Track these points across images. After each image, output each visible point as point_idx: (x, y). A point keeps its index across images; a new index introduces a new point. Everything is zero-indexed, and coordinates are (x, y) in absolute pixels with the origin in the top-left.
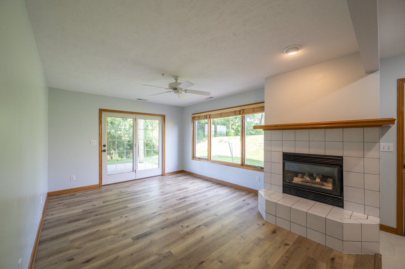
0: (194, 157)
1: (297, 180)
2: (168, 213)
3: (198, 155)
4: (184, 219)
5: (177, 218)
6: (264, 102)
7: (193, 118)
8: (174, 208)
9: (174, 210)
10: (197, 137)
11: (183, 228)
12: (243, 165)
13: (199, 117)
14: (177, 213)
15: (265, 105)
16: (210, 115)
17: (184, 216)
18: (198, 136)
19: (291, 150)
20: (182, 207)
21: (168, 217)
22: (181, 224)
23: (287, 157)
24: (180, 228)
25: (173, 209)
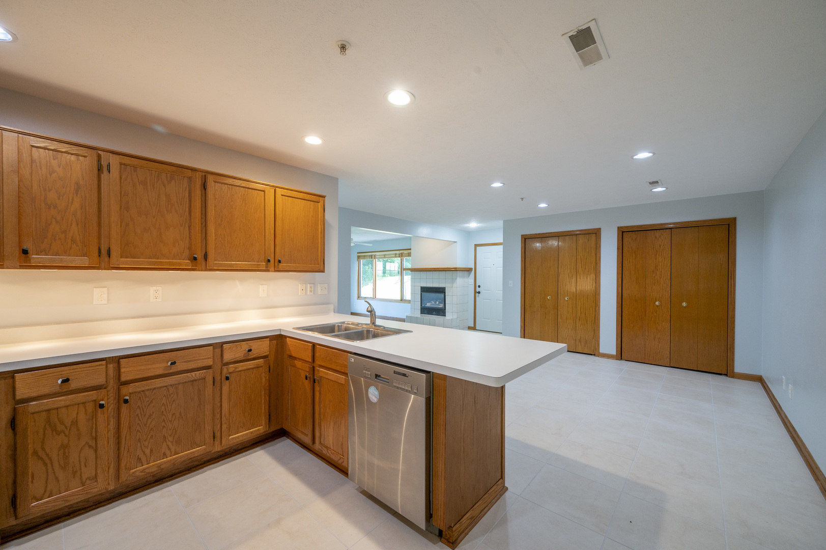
0: (359, 297)
1: (428, 305)
3: (363, 295)
6: (410, 249)
7: (359, 257)
10: (363, 277)
12: (402, 300)
13: (364, 256)
15: (412, 251)
16: (375, 256)
18: (364, 274)
19: (424, 285)
23: (424, 290)
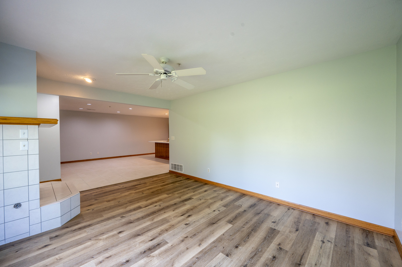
2: (174, 217)
4: (157, 211)
5: (165, 212)
8: (169, 224)
9: (168, 222)
11: (160, 205)
14: (164, 217)
17: (157, 214)
20: (159, 226)
21: (173, 213)
22: (161, 207)
24: (162, 205)
25: (170, 222)
